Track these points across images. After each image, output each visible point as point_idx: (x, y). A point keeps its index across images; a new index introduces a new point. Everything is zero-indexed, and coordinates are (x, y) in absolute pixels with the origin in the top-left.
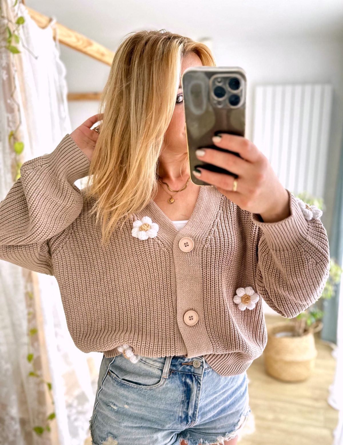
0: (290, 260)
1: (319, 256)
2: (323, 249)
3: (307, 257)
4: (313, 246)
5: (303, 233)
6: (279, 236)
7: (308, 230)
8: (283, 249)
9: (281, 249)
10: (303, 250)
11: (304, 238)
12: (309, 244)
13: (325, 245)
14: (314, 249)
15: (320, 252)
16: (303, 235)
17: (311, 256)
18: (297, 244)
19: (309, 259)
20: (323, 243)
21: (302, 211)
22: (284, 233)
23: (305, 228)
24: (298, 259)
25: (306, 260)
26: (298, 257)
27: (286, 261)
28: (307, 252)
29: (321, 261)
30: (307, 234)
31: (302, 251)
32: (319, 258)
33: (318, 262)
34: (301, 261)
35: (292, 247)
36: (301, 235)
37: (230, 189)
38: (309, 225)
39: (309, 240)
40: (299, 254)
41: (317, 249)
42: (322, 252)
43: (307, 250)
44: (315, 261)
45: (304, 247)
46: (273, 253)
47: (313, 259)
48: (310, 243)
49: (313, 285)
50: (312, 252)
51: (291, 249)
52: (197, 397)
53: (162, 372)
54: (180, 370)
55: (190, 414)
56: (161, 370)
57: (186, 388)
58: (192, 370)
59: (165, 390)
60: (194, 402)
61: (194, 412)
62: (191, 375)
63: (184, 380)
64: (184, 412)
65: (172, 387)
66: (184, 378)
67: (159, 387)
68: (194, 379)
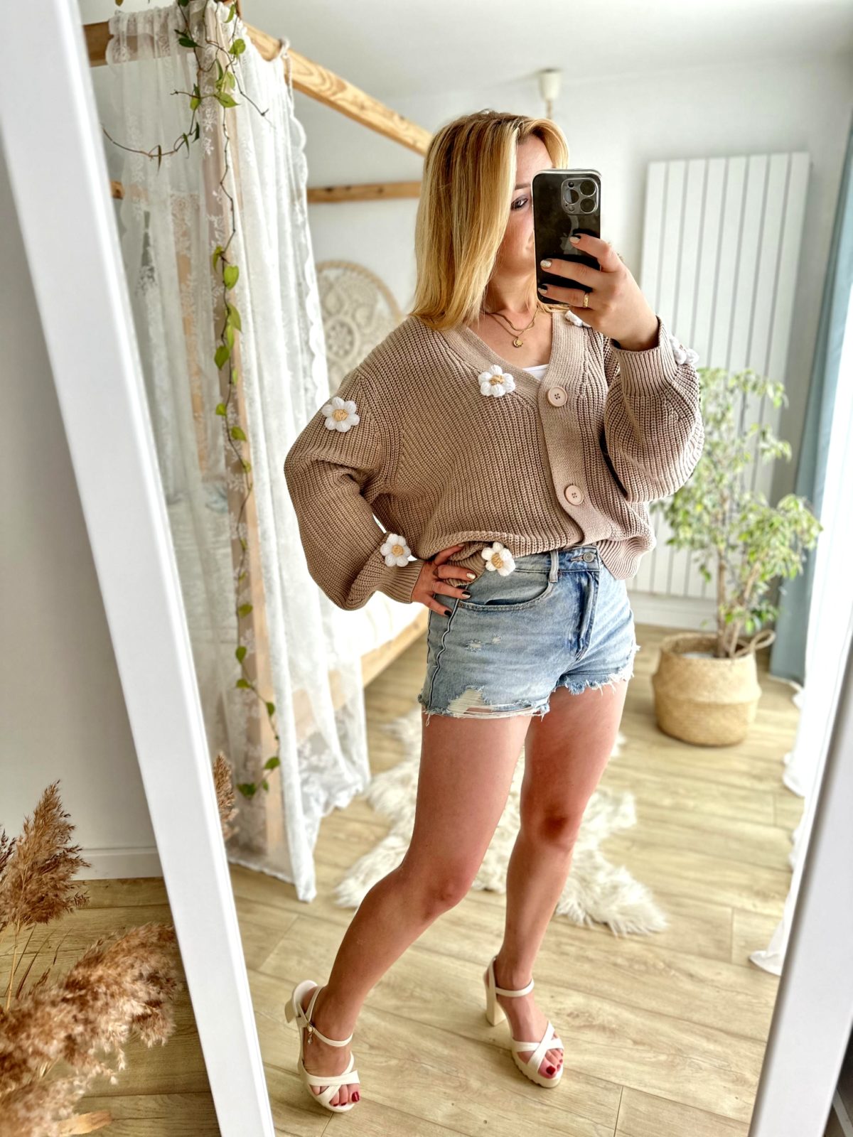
1: (684, 410)
3: (669, 407)
4: (678, 394)
5: (669, 376)
9: (637, 394)
10: (665, 397)
11: (669, 385)
12: (674, 392)
14: (680, 398)
15: (686, 403)
16: (668, 379)
17: (673, 407)
18: (660, 390)
19: (671, 411)
21: (673, 351)
23: (672, 373)
24: (657, 409)
25: (666, 411)
26: (657, 406)
27: (641, 411)
28: (670, 401)
29: (686, 416)
31: (663, 399)
32: (684, 412)
33: (682, 417)
34: (660, 412)
35: (651, 391)
36: (666, 379)
37: (580, 305)
38: (679, 369)
39: (674, 386)
40: (660, 403)
41: (683, 398)
42: (688, 402)
44: (677, 416)
45: (667, 395)
46: (627, 398)
47: (675, 412)
48: (675, 390)
50: (675, 402)
51: (650, 395)
52: (594, 605)
53: (548, 575)
54: (570, 568)
55: (582, 636)
56: (544, 573)
57: (578, 594)
58: (586, 565)
59: (553, 602)
60: (590, 612)
61: (588, 631)
62: (585, 572)
63: (578, 581)
64: (574, 633)
65: (563, 594)
66: (578, 577)
67: (545, 598)
68: (590, 576)
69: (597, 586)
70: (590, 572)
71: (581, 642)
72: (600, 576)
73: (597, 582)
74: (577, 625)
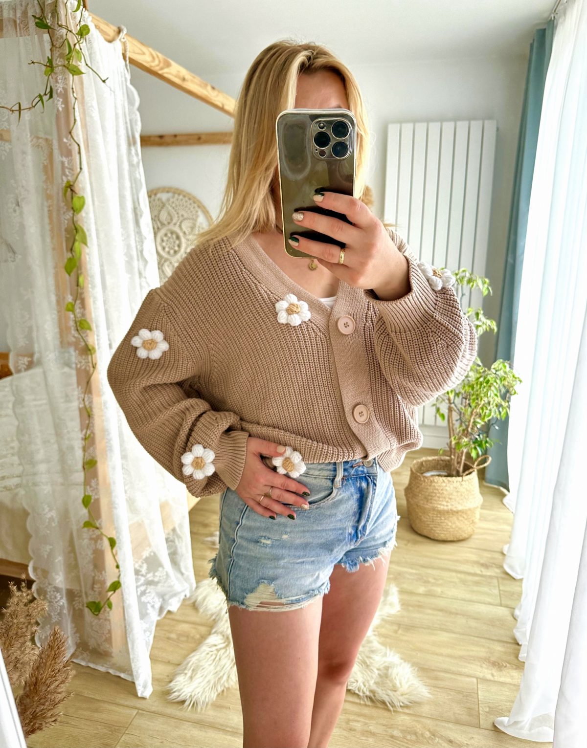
0: (415, 344)
1: (451, 337)
2: (455, 328)
3: (435, 338)
4: (442, 325)
5: (429, 309)
6: (398, 315)
7: (436, 304)
8: (405, 330)
9: (402, 330)
10: (429, 330)
11: (430, 315)
12: (437, 323)
13: (458, 322)
14: (444, 328)
15: (451, 332)
16: (429, 311)
17: (439, 337)
18: (422, 323)
19: (438, 341)
20: (455, 321)
21: (427, 280)
22: (404, 311)
23: (431, 302)
24: (424, 341)
25: (434, 342)
26: (424, 339)
27: (409, 345)
28: (435, 333)
29: (454, 342)
30: (435, 309)
31: (429, 332)
32: (451, 340)
33: (450, 344)
34: (428, 344)
35: (415, 327)
36: (426, 312)
37: (335, 261)
38: (437, 297)
39: (437, 318)
40: (425, 335)
41: (446, 328)
42: (453, 331)
43: (435, 330)
44: (445, 344)
45: (430, 327)
46: (393, 335)
47: (442, 341)
48: (437, 321)
49: (446, 372)
50: (441, 332)
51: (414, 330)
52: (372, 503)
53: (333, 481)
54: (352, 473)
55: (360, 528)
56: (330, 479)
57: (359, 495)
58: (365, 470)
59: (336, 505)
60: (368, 509)
61: (365, 524)
62: (365, 476)
63: (359, 485)
64: (353, 526)
65: (346, 497)
66: (359, 482)
67: (329, 501)
68: (370, 480)
69: (375, 487)
70: (369, 477)
71: (359, 532)
72: (378, 480)
73: (375, 484)
74: (356, 519)
